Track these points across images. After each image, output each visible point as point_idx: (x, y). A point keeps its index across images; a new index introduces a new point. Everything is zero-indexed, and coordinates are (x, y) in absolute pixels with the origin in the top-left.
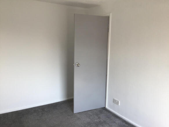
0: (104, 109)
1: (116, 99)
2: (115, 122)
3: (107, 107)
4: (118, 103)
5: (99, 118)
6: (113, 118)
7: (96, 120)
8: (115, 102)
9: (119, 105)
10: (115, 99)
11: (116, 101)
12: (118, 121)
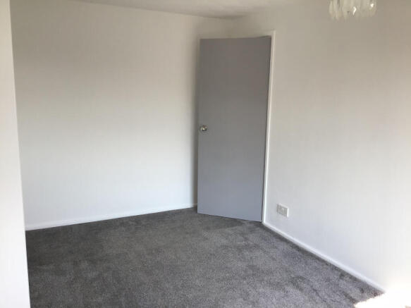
0: (260, 224)
1: (282, 205)
2: (276, 248)
3: (265, 222)
4: (284, 213)
5: (246, 239)
6: (274, 240)
7: (239, 243)
8: (281, 211)
9: (288, 215)
10: (280, 204)
11: (281, 207)
12: (282, 246)
